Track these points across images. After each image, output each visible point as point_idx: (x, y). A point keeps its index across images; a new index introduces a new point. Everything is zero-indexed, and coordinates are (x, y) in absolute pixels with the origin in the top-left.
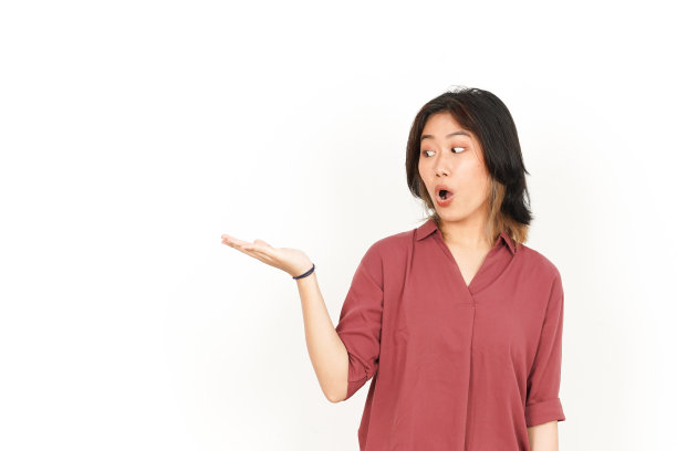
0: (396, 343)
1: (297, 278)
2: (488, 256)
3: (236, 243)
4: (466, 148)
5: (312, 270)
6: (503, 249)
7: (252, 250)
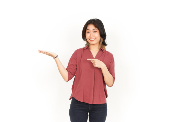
0: (80, 70)
1: (54, 58)
2: (98, 52)
4: (96, 32)
5: (57, 56)
6: (101, 51)
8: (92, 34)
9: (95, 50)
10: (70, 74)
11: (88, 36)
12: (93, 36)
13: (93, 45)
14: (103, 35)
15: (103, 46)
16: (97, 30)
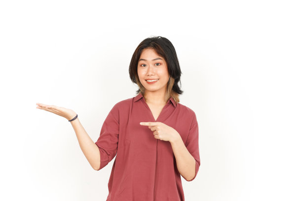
1: (71, 121)
2: (164, 108)
3: (44, 106)
4: (161, 64)
5: (77, 116)
6: (171, 105)
7: (50, 108)
8: (151, 69)
9: (156, 104)
10: (105, 154)
11: (142, 72)
12: (153, 72)
13: (154, 91)
14: (174, 72)
15: (174, 95)
16: (162, 61)
